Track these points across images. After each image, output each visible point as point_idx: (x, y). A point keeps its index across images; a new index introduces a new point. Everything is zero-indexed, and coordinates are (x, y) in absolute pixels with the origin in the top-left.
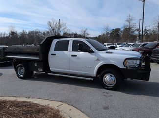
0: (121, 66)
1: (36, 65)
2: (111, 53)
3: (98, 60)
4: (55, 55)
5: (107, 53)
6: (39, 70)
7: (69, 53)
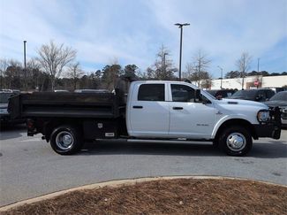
0: (254, 121)
1: (100, 126)
2: (236, 103)
3: (219, 113)
4: (141, 107)
5: (229, 103)
6: (107, 135)
7: (168, 104)
